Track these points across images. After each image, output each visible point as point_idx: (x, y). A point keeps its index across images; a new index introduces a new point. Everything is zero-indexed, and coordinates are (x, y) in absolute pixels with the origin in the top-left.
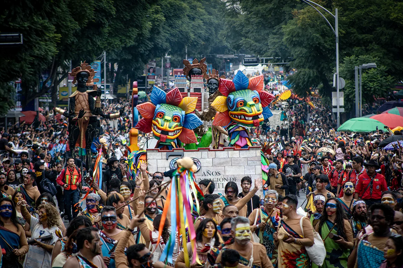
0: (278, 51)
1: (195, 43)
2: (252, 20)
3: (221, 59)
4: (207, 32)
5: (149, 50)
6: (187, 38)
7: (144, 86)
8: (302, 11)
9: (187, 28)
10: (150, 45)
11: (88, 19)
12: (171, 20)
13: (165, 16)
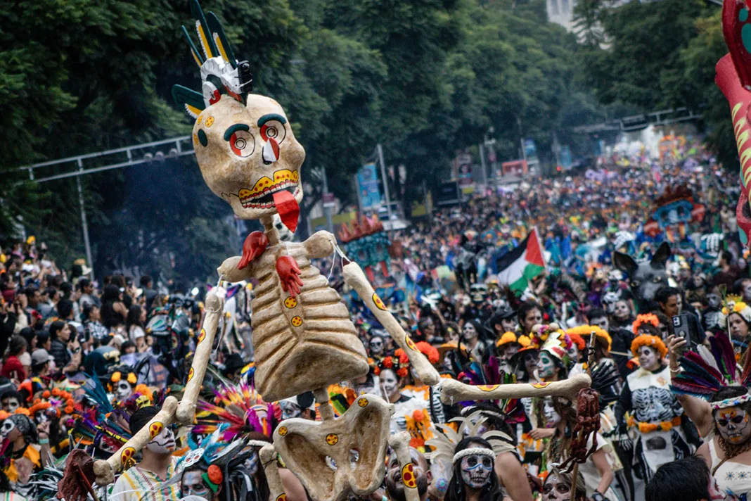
0: (679, 96)
1: (534, 110)
2: (626, 49)
3: (583, 134)
4: (551, 88)
5: (456, 134)
6: (520, 103)
7: (455, 197)
8: (712, 19)
9: (515, 86)
10: (456, 124)
11: (343, 90)
12: (486, 75)
13: (474, 70)
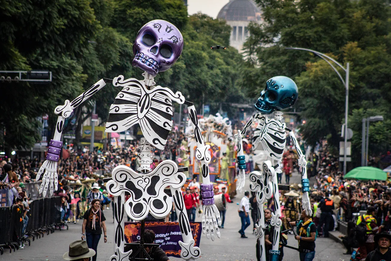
1: (213, 91)
2: (268, 70)
3: (236, 107)
4: (224, 81)
6: (206, 86)
8: (315, 64)
9: (205, 76)
11: (114, 62)
12: (191, 68)
13: (185, 64)
